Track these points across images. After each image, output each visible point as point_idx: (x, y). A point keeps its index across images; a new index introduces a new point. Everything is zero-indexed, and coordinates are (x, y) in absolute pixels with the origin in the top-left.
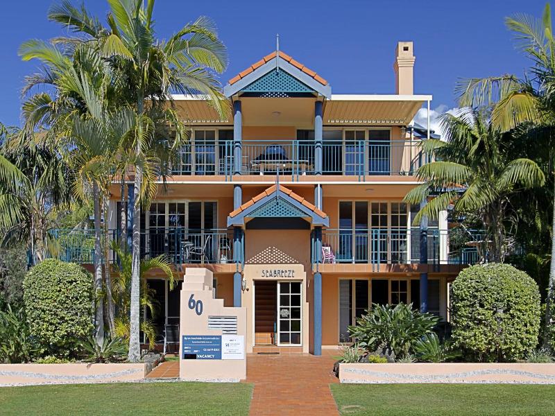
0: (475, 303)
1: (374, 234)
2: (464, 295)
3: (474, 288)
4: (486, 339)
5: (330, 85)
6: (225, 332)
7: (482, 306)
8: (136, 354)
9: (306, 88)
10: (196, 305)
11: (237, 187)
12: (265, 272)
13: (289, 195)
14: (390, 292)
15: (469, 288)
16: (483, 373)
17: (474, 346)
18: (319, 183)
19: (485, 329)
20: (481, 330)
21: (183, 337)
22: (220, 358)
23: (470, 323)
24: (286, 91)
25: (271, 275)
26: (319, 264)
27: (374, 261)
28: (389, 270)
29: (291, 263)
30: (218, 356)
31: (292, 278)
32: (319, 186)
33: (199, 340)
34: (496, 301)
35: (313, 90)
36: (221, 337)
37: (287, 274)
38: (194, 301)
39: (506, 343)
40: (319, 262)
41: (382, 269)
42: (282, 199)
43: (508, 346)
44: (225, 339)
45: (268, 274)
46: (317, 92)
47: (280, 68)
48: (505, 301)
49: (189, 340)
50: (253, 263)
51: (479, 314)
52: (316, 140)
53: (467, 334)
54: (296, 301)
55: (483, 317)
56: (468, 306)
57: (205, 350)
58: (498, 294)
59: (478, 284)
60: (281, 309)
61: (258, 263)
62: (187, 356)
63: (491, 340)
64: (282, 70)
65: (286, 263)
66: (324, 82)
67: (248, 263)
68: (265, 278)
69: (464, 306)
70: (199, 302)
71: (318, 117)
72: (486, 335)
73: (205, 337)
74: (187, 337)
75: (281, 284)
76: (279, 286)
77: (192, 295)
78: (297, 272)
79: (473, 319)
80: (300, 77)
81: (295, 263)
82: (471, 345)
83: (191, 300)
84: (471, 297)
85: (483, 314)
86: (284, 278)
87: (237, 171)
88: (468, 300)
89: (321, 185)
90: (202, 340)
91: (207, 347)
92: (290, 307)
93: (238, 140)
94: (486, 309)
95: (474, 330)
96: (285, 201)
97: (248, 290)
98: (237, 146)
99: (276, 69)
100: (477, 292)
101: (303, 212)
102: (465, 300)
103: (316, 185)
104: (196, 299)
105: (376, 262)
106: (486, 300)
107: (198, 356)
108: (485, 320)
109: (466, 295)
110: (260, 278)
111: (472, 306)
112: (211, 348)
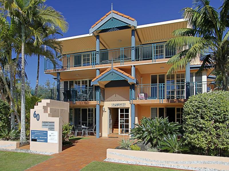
0: (197, 116)
1: (160, 86)
2: (189, 111)
3: (197, 106)
4: (206, 141)
5: (136, 21)
6: (50, 129)
7: (203, 118)
8: (23, 137)
9: (125, 24)
10: (36, 116)
11: (97, 70)
12: (113, 104)
13: (117, 71)
14: (176, 113)
15: (193, 106)
16: (205, 163)
17: (198, 144)
18: (133, 65)
19: (206, 134)
20: (202, 134)
21: (31, 131)
22: (47, 142)
23: (194, 129)
24: (116, 27)
25: (115, 106)
26: (133, 100)
27: (160, 98)
28: (168, 102)
29: (124, 100)
30: (46, 141)
31: (124, 107)
32: (133, 66)
33: (38, 133)
34: (214, 115)
35: (128, 24)
36: (47, 131)
37: (122, 105)
38: (36, 114)
39: (223, 145)
40: (133, 99)
41: (164, 101)
42: (115, 73)
43: (225, 146)
44: (49, 133)
45: (114, 105)
46: (130, 25)
47: (113, 18)
48: (222, 115)
49: (34, 132)
50: (108, 101)
51: (200, 124)
52: (132, 46)
53: (192, 136)
54: (127, 116)
55: (203, 125)
56: (192, 118)
57: (40, 137)
58: (216, 110)
59: (200, 103)
60: (120, 119)
61: (110, 101)
62: (33, 140)
63: (210, 141)
64: (114, 18)
65: (122, 101)
66: (133, 19)
67: (106, 101)
68: (113, 107)
69: (190, 118)
70: (38, 114)
71: (133, 36)
72: (206, 138)
73: (40, 131)
74: (33, 131)
75: (120, 109)
76: (119, 110)
77: (35, 111)
78: (127, 104)
79: (196, 127)
80: (122, 19)
81: (126, 100)
82: (196, 144)
83: (35, 114)
84: (194, 112)
85: (204, 124)
86: (121, 107)
87: (97, 63)
88: (192, 114)
89: (134, 66)
90: (39, 133)
91: (41, 136)
92: (124, 119)
93: (98, 51)
94: (206, 121)
95: (198, 134)
96: (116, 73)
97: (106, 112)
98: (97, 53)
99: (111, 18)
100: (199, 108)
101: (124, 77)
102: (190, 114)
103: (132, 66)
104: (37, 113)
105: (161, 99)
106: (206, 114)
107: (37, 140)
108: (205, 128)
109: (191, 111)
110: (111, 107)
111: (196, 118)
112: (42, 137)
